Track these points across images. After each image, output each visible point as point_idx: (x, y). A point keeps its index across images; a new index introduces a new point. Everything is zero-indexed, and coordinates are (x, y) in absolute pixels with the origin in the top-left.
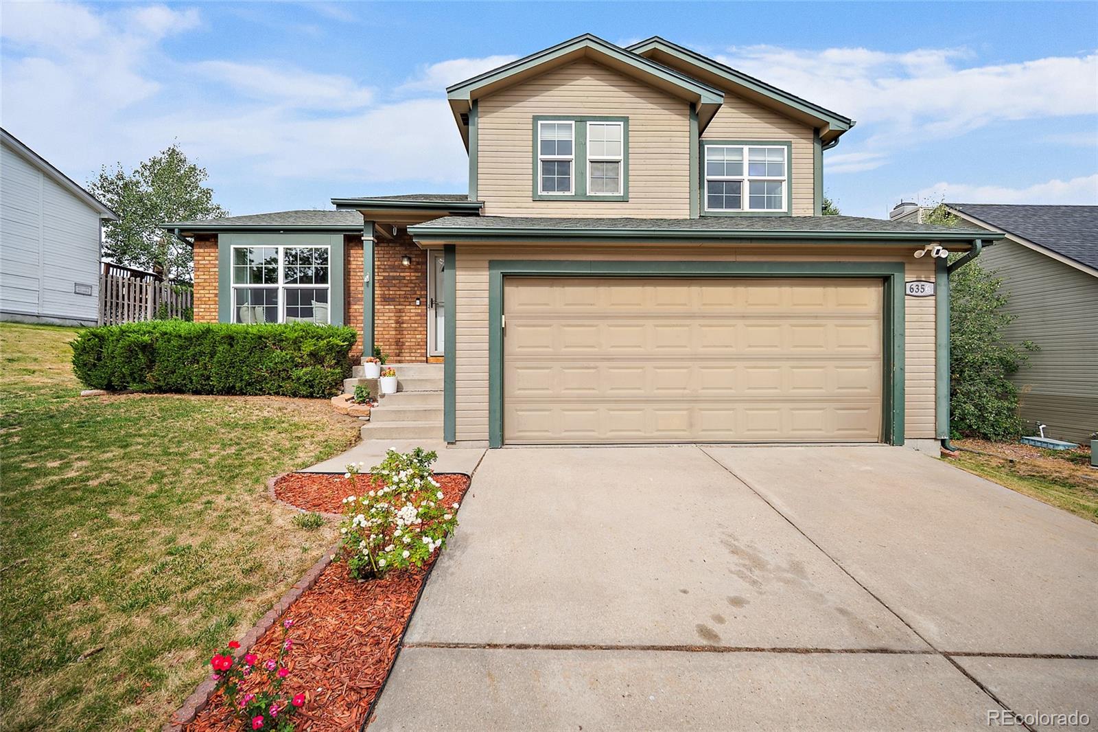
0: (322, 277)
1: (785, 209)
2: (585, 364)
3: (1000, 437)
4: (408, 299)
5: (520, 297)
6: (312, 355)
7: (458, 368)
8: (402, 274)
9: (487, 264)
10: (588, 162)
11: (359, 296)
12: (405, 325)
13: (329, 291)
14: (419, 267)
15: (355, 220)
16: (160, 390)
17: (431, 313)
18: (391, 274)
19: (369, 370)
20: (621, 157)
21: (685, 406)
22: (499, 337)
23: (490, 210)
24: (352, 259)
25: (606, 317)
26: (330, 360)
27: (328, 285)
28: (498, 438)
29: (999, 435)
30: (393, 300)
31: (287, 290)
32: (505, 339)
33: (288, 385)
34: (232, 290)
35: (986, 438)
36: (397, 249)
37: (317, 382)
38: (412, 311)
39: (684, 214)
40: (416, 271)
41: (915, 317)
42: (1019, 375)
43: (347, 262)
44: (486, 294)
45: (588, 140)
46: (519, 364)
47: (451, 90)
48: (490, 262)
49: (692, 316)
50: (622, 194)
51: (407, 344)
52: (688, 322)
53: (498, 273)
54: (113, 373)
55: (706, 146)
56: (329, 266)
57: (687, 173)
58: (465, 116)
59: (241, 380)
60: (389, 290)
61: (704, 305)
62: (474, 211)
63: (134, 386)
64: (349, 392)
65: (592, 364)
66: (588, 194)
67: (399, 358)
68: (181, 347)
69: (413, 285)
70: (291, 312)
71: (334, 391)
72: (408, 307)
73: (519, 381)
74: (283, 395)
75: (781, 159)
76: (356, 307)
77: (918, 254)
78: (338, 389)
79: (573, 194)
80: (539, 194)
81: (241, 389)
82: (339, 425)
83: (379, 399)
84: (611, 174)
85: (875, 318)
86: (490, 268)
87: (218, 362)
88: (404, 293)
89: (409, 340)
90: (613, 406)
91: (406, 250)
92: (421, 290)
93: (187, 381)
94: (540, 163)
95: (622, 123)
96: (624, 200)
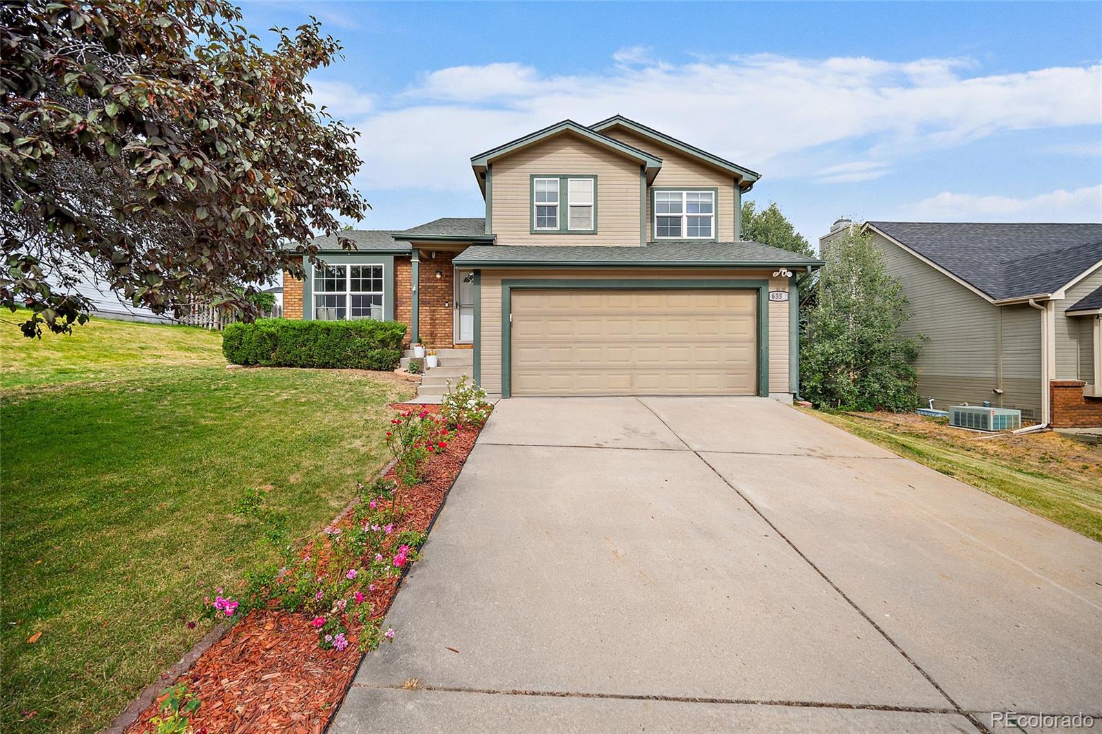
0: (378, 286)
1: (713, 237)
2: (563, 345)
3: (900, 409)
4: (440, 302)
5: (522, 302)
6: (382, 341)
7: (482, 348)
8: (435, 284)
9: (500, 282)
10: (569, 207)
11: (404, 300)
12: (437, 322)
13: (383, 297)
14: (448, 279)
15: (406, 246)
16: (279, 365)
17: (456, 312)
18: (427, 284)
19: (418, 352)
20: (592, 203)
21: (628, 372)
22: (508, 329)
23: (501, 241)
24: (399, 273)
25: (577, 315)
26: (393, 345)
27: (383, 293)
28: (507, 392)
29: (899, 407)
30: (429, 303)
31: (353, 296)
32: (512, 329)
33: (364, 361)
34: (313, 296)
35: (891, 411)
36: (432, 266)
37: (384, 359)
38: (442, 311)
39: (636, 243)
40: (445, 282)
41: (776, 315)
42: (919, 361)
43: (396, 276)
44: (500, 300)
45: (569, 190)
46: (520, 345)
47: (473, 159)
48: (502, 280)
49: (632, 314)
50: (593, 229)
51: (439, 335)
52: (629, 318)
53: (507, 287)
54: (249, 354)
55: (655, 192)
56: (383, 279)
57: (639, 214)
58: (482, 175)
59: (334, 358)
60: (426, 296)
61: (640, 307)
62: (489, 242)
63: (263, 362)
64: (404, 367)
65: (568, 345)
66: (569, 229)
67: (432, 345)
68: (295, 336)
69: (443, 292)
70: (355, 312)
71: (395, 366)
72: (439, 308)
73: (521, 355)
74: (361, 368)
75: (710, 200)
76: (401, 308)
77: (775, 274)
78: (397, 365)
79: (559, 229)
80: (535, 229)
81: (333, 364)
82: (403, 386)
83: (425, 370)
84: (587, 215)
85: (752, 315)
86: (502, 284)
87: (320, 346)
88: (436, 298)
89: (440, 332)
90: (581, 372)
91: (438, 266)
92: (450, 296)
93: (298, 358)
94: (535, 208)
95: (593, 180)
96: (594, 233)
